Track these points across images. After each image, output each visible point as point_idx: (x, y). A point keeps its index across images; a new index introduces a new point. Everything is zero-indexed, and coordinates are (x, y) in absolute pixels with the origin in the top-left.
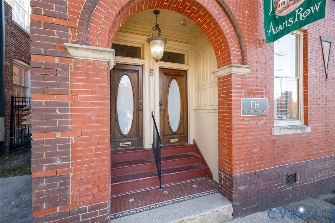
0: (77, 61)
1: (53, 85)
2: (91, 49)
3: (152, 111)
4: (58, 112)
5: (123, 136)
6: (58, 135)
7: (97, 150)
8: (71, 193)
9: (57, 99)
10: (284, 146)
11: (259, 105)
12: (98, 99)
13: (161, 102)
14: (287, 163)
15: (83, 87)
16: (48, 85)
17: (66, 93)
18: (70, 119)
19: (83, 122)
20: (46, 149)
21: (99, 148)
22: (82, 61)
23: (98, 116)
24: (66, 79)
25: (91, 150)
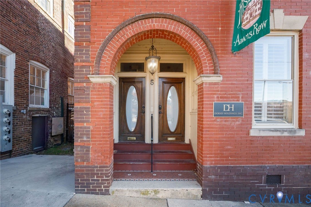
0: (94, 84)
1: (83, 98)
2: (100, 77)
3: (152, 113)
4: (85, 112)
5: (130, 132)
6: (85, 124)
7: (104, 134)
8: (91, 156)
9: (84, 105)
10: (266, 147)
11: (233, 108)
12: (104, 105)
13: (160, 106)
14: (269, 164)
15: (97, 98)
16: (81, 98)
17: (88, 102)
18: (90, 116)
19: (97, 118)
20: (80, 131)
21: (105, 133)
22: (97, 84)
23: (104, 115)
24: (89, 94)
25: (100, 134)
